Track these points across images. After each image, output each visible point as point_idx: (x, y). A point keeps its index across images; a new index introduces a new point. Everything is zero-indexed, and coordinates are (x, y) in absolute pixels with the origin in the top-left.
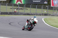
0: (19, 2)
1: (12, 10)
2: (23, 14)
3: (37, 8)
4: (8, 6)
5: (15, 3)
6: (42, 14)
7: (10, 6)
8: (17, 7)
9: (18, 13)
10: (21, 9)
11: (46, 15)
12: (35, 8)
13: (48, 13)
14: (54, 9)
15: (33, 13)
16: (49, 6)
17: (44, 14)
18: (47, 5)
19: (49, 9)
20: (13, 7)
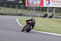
3: (11, 8)
11: (20, 15)
12: (9, 7)
13: (23, 13)
14: (29, 9)
15: (7, 13)
16: (24, 5)
17: (18, 14)
18: (22, 4)
19: (24, 9)
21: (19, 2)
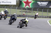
0: (27, 6)
1: (21, 13)
2: (31, 16)
3: (43, 12)
4: (18, 9)
5: (24, 7)
6: (48, 17)
7: (19, 9)
8: (26, 11)
9: (26, 15)
10: (29, 12)
12: (42, 11)
15: (39, 16)
17: (49, 17)
20: (22, 10)
21: (50, 7)
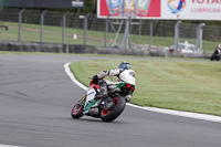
13: (87, 44)
14: (110, 27)
16: (90, 14)
18: (82, 11)
